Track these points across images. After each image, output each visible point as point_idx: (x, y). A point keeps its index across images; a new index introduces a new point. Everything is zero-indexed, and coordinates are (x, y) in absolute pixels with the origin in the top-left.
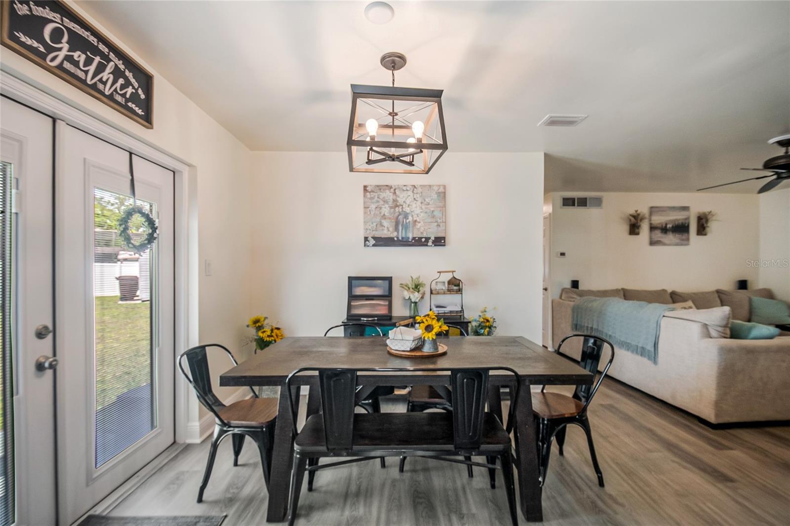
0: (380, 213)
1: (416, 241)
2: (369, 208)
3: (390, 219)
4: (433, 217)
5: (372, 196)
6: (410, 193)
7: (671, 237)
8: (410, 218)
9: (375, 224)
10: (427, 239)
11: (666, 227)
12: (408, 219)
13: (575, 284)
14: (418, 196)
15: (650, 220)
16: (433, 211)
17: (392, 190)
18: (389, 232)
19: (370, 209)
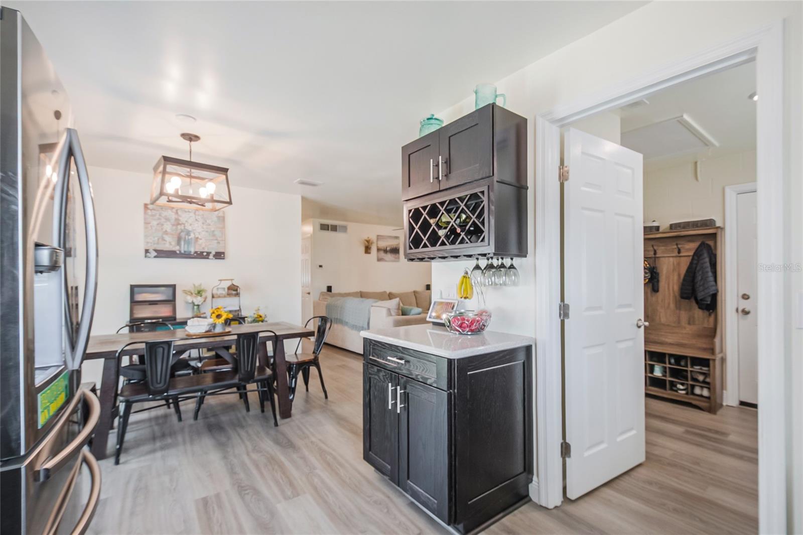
0: (162, 229)
1: (198, 254)
2: (149, 223)
3: (172, 234)
4: (214, 235)
5: (153, 213)
6: (192, 214)
7: (389, 256)
8: (192, 236)
9: (156, 239)
10: (209, 253)
11: (386, 249)
12: (190, 236)
13: (329, 289)
14: (199, 217)
15: (377, 244)
16: (213, 231)
17: (174, 210)
18: (171, 247)
19: (151, 224)
